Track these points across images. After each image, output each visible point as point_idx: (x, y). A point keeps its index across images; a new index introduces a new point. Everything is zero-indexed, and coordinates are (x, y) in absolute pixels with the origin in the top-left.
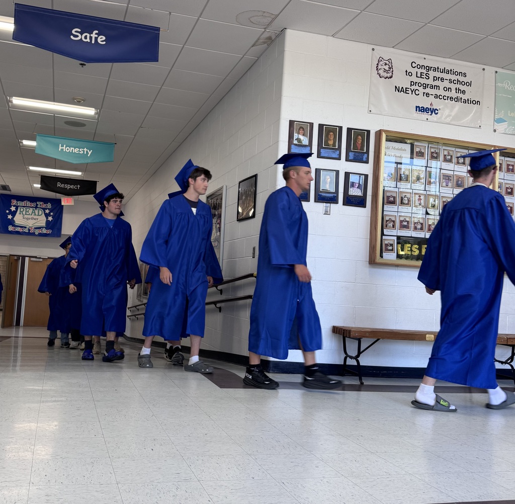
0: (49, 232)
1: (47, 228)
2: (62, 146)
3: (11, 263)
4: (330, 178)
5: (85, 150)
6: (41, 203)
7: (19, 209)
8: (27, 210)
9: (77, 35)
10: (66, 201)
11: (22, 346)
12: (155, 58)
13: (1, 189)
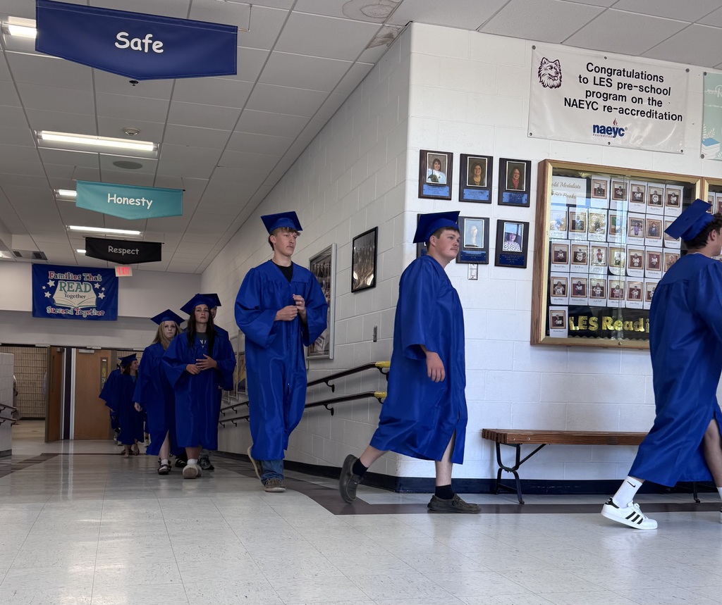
0: (101, 313)
1: (98, 308)
2: (112, 196)
3: (54, 357)
4: (477, 228)
5: (143, 200)
6: (89, 275)
7: (59, 284)
8: (70, 285)
9: (124, 41)
10: (121, 272)
11: (74, 466)
12: (231, 69)
13: (33, 258)
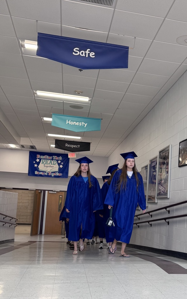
1: (59, 172)
2: (68, 121)
3: (37, 195)
5: (83, 123)
6: (56, 157)
9: (77, 52)
10: (71, 155)
13: (30, 148)
